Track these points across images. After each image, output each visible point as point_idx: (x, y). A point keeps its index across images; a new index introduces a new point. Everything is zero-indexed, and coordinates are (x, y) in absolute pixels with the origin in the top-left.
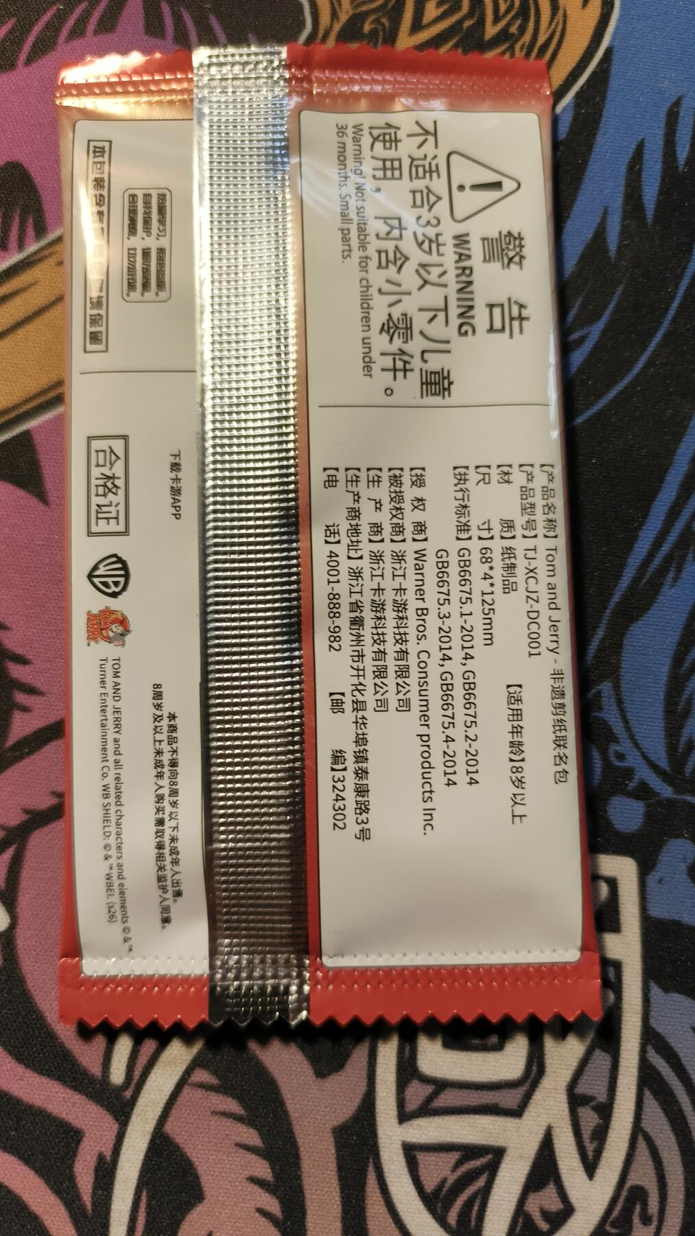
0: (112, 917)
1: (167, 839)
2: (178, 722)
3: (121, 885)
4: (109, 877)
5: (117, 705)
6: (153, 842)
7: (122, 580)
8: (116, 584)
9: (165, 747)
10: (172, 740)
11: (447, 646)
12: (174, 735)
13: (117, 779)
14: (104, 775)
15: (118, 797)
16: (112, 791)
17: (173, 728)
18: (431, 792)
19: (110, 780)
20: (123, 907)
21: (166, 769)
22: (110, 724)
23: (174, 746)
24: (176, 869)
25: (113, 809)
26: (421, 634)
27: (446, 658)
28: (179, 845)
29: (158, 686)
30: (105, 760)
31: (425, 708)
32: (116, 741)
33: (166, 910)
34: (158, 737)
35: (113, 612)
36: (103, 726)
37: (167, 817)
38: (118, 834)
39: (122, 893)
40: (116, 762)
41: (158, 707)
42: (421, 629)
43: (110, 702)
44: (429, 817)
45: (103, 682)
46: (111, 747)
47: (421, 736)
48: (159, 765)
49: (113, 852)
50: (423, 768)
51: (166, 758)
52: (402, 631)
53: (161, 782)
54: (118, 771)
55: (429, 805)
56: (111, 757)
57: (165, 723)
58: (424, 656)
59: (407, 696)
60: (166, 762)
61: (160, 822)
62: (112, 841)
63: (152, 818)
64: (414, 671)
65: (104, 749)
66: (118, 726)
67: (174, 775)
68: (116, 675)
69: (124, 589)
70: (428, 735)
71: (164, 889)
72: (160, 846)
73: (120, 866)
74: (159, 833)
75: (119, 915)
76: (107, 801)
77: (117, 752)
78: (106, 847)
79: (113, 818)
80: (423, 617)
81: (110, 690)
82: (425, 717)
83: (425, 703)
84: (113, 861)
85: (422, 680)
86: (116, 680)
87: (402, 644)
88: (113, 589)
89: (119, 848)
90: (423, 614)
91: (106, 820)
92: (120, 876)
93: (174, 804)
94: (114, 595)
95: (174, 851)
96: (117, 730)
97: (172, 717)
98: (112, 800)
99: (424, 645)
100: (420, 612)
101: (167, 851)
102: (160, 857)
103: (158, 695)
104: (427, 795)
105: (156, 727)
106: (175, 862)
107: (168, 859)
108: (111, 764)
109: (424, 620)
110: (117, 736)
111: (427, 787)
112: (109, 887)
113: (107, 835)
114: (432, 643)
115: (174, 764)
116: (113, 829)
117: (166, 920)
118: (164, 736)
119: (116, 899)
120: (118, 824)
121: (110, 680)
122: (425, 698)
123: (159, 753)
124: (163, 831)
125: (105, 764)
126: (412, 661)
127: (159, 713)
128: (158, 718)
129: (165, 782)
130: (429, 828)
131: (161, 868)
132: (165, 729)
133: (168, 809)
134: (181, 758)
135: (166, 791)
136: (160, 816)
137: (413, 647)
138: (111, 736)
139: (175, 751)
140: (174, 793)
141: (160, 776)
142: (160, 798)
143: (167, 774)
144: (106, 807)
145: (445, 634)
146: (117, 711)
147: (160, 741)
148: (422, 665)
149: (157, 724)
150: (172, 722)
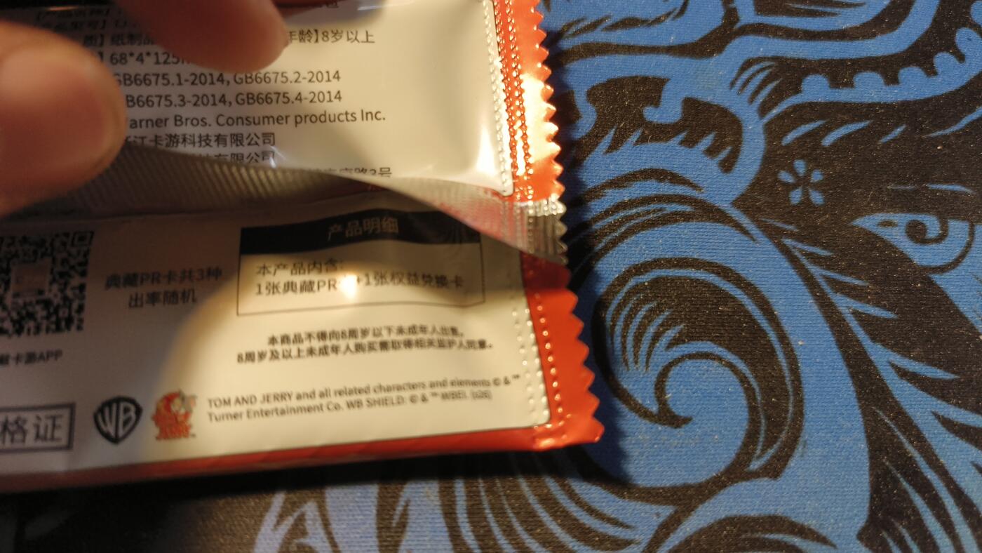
0: (486, 395)
1: (401, 338)
2: (278, 335)
3: (452, 384)
4: (445, 396)
5: (260, 398)
6: (404, 353)
7: (122, 405)
8: (126, 410)
9: (305, 346)
10: (298, 339)
11: (211, 99)
12: (292, 337)
13: (341, 393)
14: (337, 407)
15: (360, 391)
16: (354, 398)
17: (285, 339)
18: (347, 114)
19: (342, 401)
20: (474, 383)
21: (329, 343)
22: (281, 405)
23: (303, 336)
24: (430, 329)
25: (373, 396)
26: (200, 122)
27: (223, 99)
28: (406, 324)
29: (240, 358)
30: (320, 408)
31: (271, 120)
32: (299, 397)
33: (471, 344)
34: (294, 353)
35: (158, 410)
36: (283, 412)
37: (379, 339)
38: (399, 388)
39: (461, 383)
40: (322, 395)
41: (262, 356)
42: (195, 122)
43: (257, 406)
44: (369, 115)
45: (235, 416)
46: (306, 403)
47: (296, 123)
48: (324, 351)
49: (418, 393)
50: (325, 121)
51: (317, 344)
52: (197, 139)
53: (343, 348)
54: (332, 393)
55: (358, 116)
56: (317, 401)
57: (279, 348)
58: (222, 120)
59: (260, 135)
60: (321, 344)
61: (384, 345)
62: (406, 394)
63: (379, 355)
64: (236, 129)
65: (309, 409)
66: (283, 397)
67: (334, 335)
68: (227, 402)
69: (132, 401)
70: (296, 117)
71: (451, 344)
72: (408, 344)
73: (432, 385)
74: (395, 345)
75: (483, 389)
76: (365, 403)
77: (311, 395)
78: (413, 400)
79: (382, 395)
80: (184, 120)
81: (243, 408)
82: (278, 120)
83: (266, 120)
84: (428, 392)
85: (245, 122)
86: (233, 401)
87: (210, 140)
88: (132, 414)
89: (413, 387)
90: (180, 120)
91: (384, 402)
92: (443, 384)
93: (365, 333)
94: (139, 411)
95: (413, 330)
96: (287, 398)
97: (273, 341)
98: (363, 397)
99: (211, 119)
100: (178, 123)
101: (413, 338)
102: (419, 344)
103: (250, 357)
104: (350, 117)
105: (284, 356)
106: (423, 329)
107: (420, 336)
108: (324, 401)
109: (187, 120)
110: (294, 397)
111: (343, 117)
112: (455, 396)
113: (400, 401)
114: (208, 112)
115: (322, 336)
116: (394, 395)
117: (482, 344)
118: (294, 348)
119: (467, 390)
120: (389, 389)
121: (233, 409)
122: (261, 119)
123: (311, 352)
124: (393, 343)
125: (325, 408)
126: (226, 131)
127: (269, 355)
128: (274, 355)
129: (342, 344)
130: (379, 116)
131: (431, 343)
132: (286, 347)
133: (370, 338)
134: (316, 328)
135: (352, 343)
136: (377, 346)
137: (213, 130)
138: (294, 403)
139: (309, 336)
140: (353, 333)
141: (336, 349)
142: (359, 348)
143: (334, 342)
144: (371, 403)
145: (199, 101)
146: (266, 398)
147: (299, 351)
148: (230, 121)
149: (281, 356)
150: (279, 340)
